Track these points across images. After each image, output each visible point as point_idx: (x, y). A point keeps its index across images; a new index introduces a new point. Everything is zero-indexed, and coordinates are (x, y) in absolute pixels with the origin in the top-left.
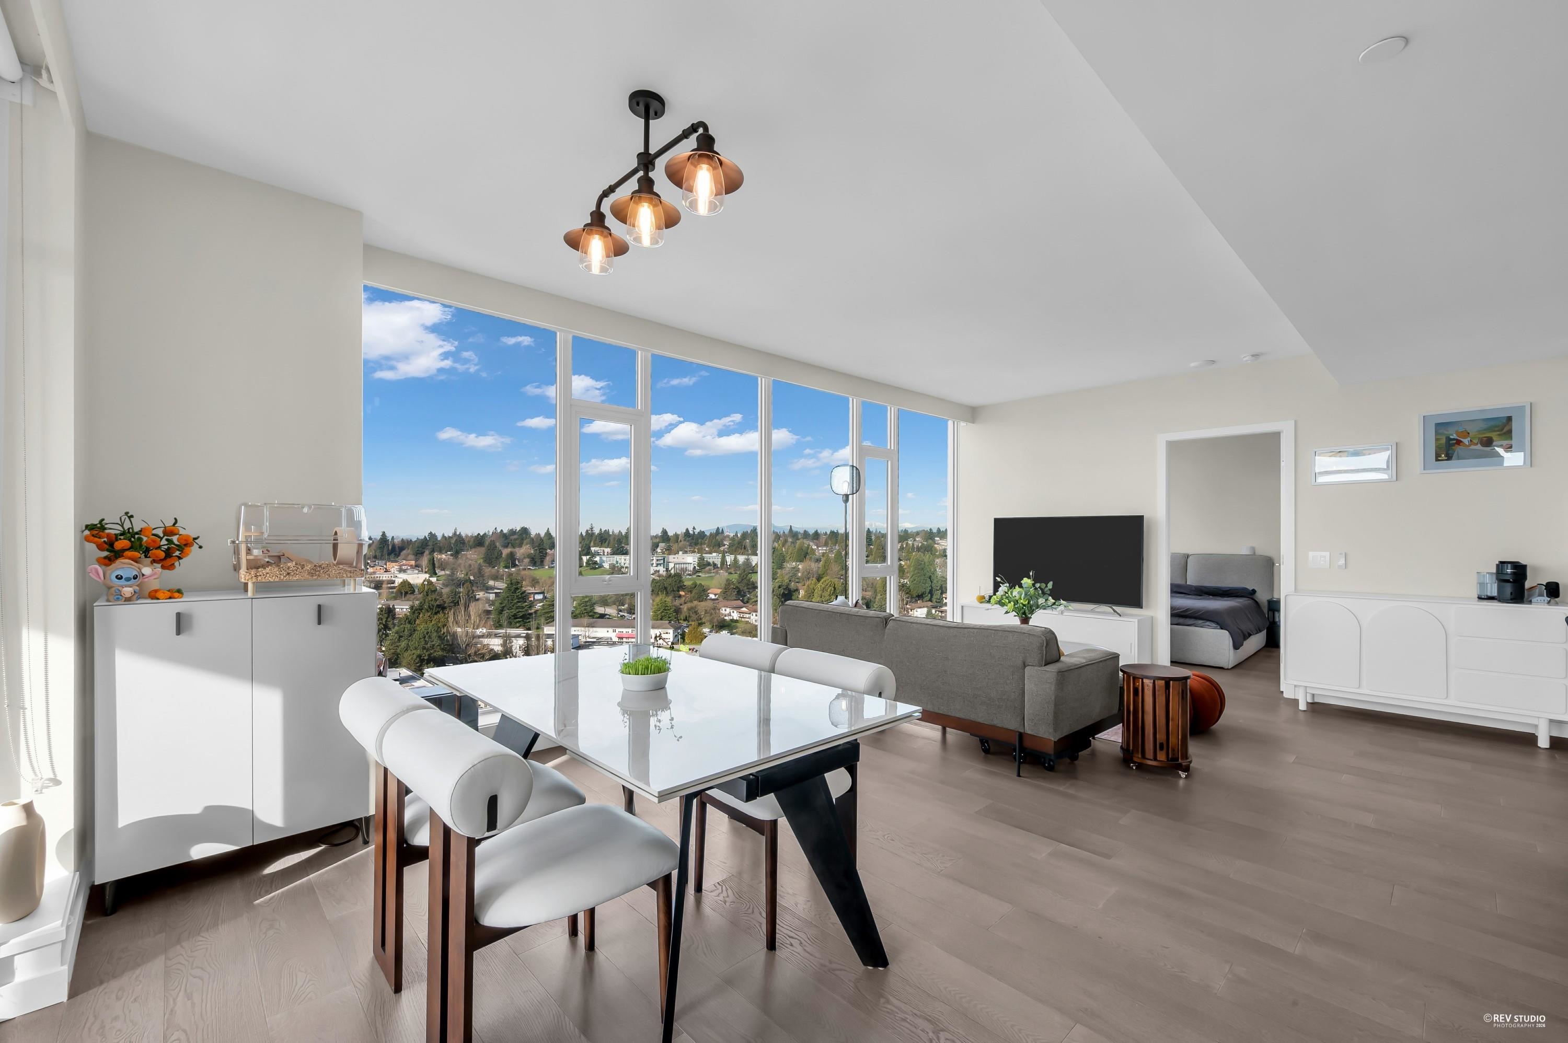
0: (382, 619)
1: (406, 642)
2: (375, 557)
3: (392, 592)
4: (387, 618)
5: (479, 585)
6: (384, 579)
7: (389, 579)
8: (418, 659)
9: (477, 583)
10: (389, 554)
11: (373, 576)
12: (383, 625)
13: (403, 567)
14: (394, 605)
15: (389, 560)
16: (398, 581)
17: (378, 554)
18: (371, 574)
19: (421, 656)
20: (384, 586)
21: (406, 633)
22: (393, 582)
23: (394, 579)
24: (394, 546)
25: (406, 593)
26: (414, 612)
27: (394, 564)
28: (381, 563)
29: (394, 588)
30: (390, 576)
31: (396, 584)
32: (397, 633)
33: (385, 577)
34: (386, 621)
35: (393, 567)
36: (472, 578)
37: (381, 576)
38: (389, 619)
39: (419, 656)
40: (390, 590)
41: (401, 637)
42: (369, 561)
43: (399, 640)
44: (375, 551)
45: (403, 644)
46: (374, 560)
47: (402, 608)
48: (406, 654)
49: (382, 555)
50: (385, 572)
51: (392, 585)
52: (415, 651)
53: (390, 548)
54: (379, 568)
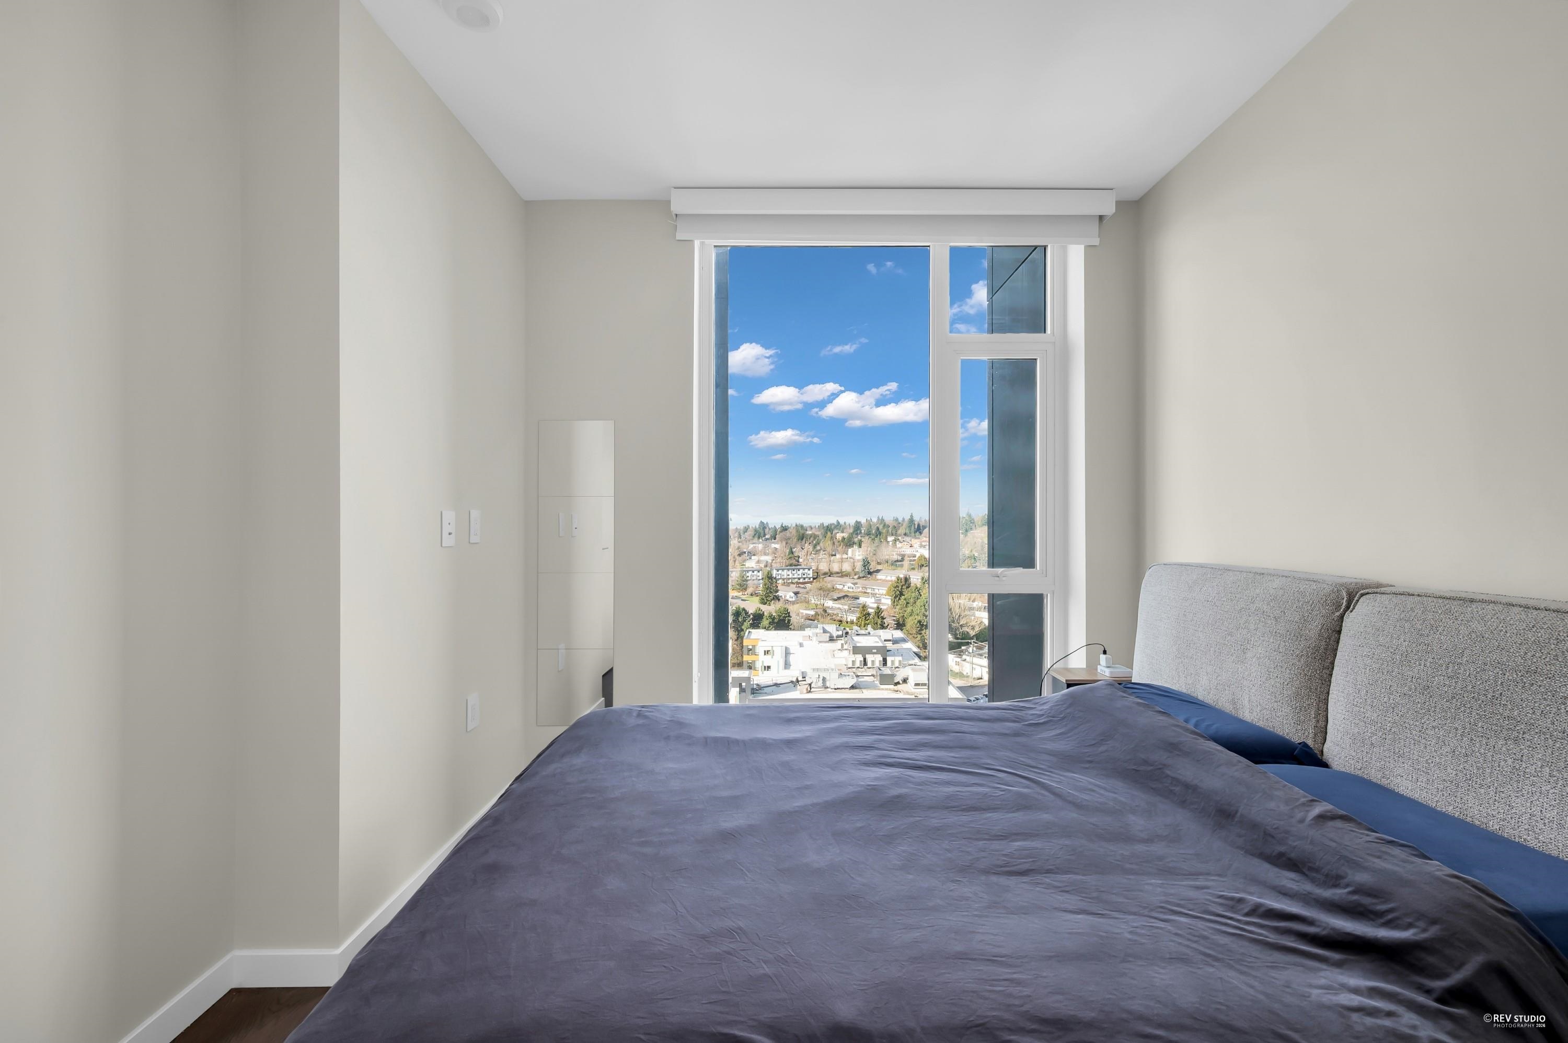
0: (898, 587)
1: (911, 608)
2: (905, 534)
3: (912, 565)
4: (902, 586)
5: (981, 561)
6: (908, 553)
7: (911, 553)
8: (919, 624)
9: (980, 560)
10: (915, 532)
11: (900, 550)
12: (899, 592)
13: (923, 544)
14: (909, 576)
15: (915, 537)
16: (918, 555)
17: (908, 532)
18: (899, 548)
19: (921, 622)
20: (906, 558)
21: (912, 601)
22: (915, 556)
23: (915, 553)
24: (919, 525)
25: (923, 565)
26: (924, 583)
27: (917, 541)
28: (907, 539)
29: (914, 560)
30: (912, 550)
31: (917, 557)
32: (905, 599)
33: (908, 551)
34: (901, 589)
35: (916, 542)
36: (976, 555)
37: (906, 550)
38: (904, 587)
39: (920, 622)
40: (912, 563)
41: (907, 603)
42: (900, 538)
43: (906, 606)
44: (905, 529)
45: (909, 609)
46: (904, 536)
47: (916, 579)
48: (910, 618)
49: (910, 533)
50: (911, 547)
51: (914, 558)
52: (916, 617)
53: (916, 527)
54: (906, 543)
